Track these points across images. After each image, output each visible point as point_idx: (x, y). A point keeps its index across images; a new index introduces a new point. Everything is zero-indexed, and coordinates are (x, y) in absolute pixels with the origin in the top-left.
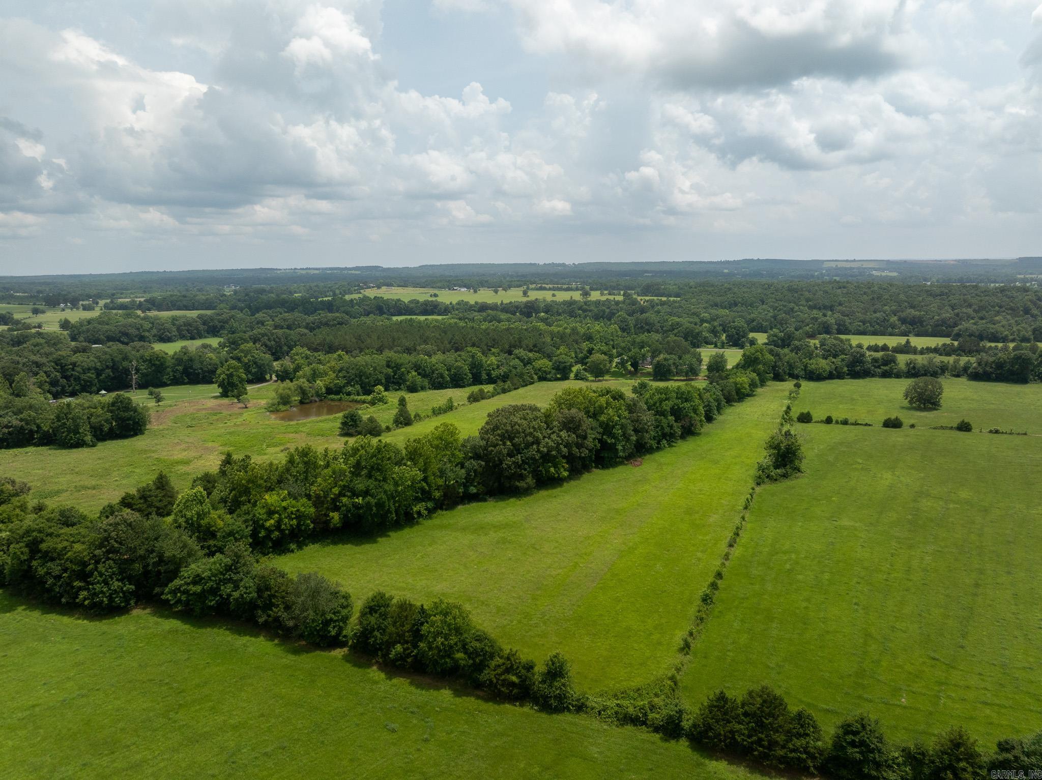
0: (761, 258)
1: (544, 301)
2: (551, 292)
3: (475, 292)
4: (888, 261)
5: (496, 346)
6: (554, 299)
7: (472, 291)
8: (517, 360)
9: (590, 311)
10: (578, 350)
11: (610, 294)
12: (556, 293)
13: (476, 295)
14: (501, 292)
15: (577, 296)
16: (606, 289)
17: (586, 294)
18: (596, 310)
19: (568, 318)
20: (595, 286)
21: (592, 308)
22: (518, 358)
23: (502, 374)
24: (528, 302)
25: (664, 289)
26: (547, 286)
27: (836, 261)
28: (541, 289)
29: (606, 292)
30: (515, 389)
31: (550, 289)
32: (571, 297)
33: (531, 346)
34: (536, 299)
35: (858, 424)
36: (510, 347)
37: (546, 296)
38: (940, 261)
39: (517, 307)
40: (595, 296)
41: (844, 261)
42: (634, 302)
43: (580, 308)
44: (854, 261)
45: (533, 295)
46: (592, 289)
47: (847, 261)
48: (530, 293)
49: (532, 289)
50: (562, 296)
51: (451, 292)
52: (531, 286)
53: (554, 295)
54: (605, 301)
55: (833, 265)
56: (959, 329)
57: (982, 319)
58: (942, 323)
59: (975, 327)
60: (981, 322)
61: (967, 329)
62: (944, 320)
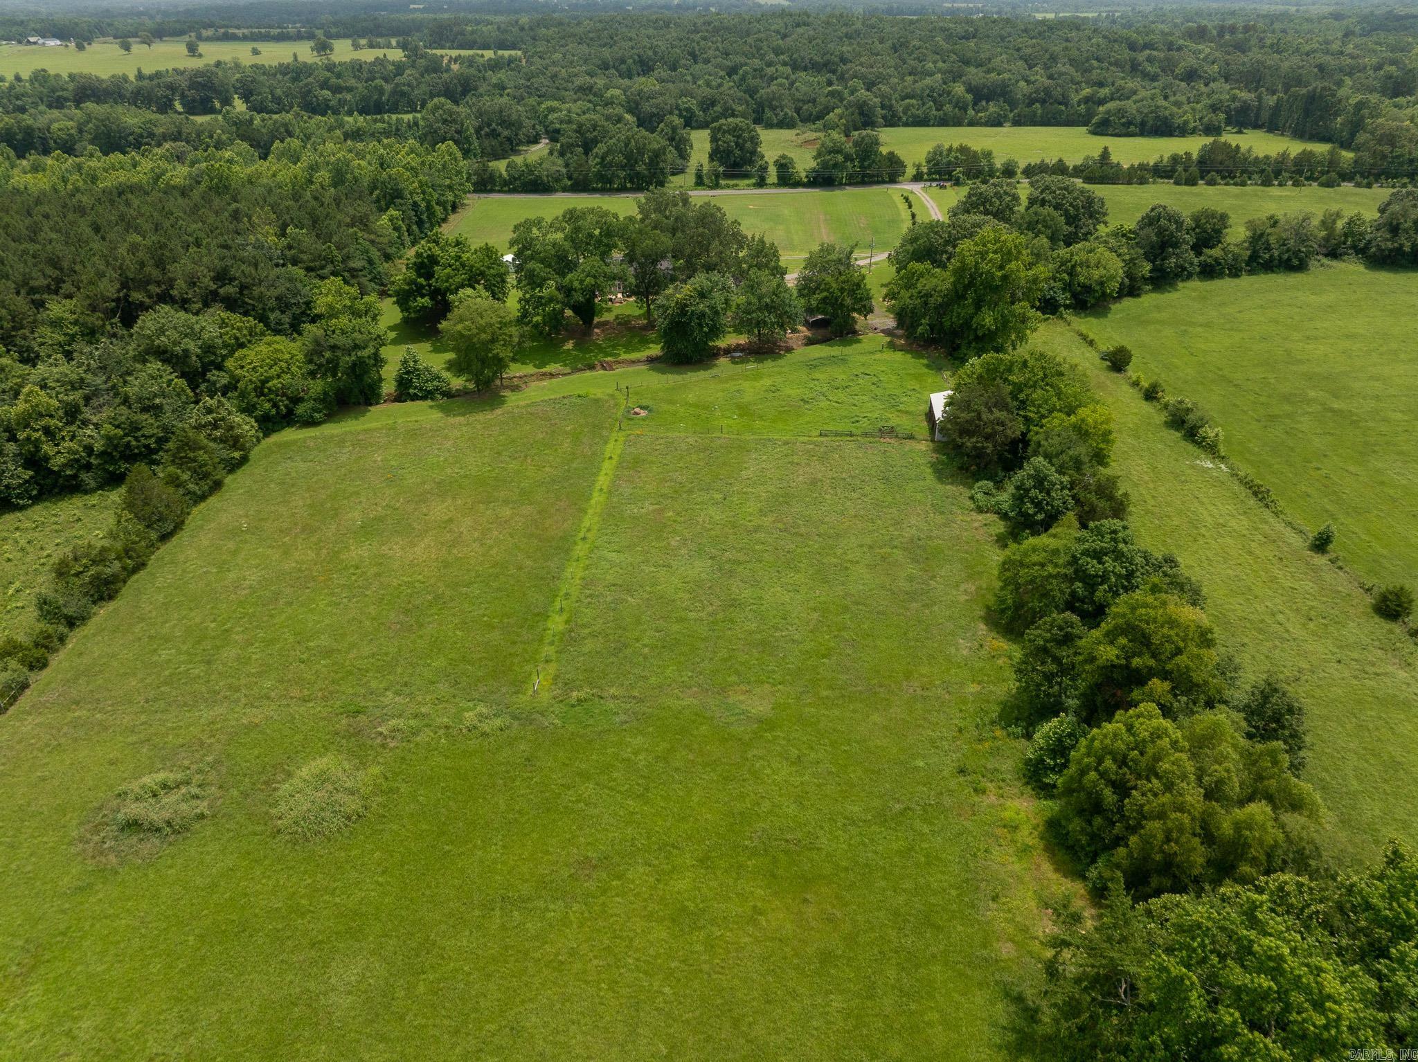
1: (237, 65)
2: (248, 46)
3: (80, 47)
5: (67, 287)
6: (258, 60)
7: (72, 45)
8: (155, 366)
9: (350, 90)
10: (375, 254)
11: (371, 46)
12: (260, 46)
13: (83, 55)
14: (138, 48)
15: (305, 52)
16: (363, 36)
17: (323, 48)
18: (360, 86)
19: (306, 115)
20: (334, 30)
21: (352, 82)
22: (163, 355)
23: (98, 446)
24: (198, 73)
25: (473, 32)
26: (239, 32)
28: (228, 38)
29: (363, 42)
30: (165, 537)
31: (245, 38)
32: (295, 56)
33: (207, 282)
34: (218, 64)
36: (124, 285)
37: (239, 54)
39: (172, 88)
40: (343, 52)
42: (435, 67)
43: (324, 85)
45: (213, 53)
46: (330, 36)
48: (203, 48)
49: (208, 39)
50: (276, 54)
51: (21, 47)
52: (205, 33)
53: (255, 52)
54: (373, 64)
56: (1108, 112)
57: (1101, 85)
58: (1045, 97)
59: (1130, 106)
60: (1104, 92)
61: (1121, 112)
62: (1047, 91)
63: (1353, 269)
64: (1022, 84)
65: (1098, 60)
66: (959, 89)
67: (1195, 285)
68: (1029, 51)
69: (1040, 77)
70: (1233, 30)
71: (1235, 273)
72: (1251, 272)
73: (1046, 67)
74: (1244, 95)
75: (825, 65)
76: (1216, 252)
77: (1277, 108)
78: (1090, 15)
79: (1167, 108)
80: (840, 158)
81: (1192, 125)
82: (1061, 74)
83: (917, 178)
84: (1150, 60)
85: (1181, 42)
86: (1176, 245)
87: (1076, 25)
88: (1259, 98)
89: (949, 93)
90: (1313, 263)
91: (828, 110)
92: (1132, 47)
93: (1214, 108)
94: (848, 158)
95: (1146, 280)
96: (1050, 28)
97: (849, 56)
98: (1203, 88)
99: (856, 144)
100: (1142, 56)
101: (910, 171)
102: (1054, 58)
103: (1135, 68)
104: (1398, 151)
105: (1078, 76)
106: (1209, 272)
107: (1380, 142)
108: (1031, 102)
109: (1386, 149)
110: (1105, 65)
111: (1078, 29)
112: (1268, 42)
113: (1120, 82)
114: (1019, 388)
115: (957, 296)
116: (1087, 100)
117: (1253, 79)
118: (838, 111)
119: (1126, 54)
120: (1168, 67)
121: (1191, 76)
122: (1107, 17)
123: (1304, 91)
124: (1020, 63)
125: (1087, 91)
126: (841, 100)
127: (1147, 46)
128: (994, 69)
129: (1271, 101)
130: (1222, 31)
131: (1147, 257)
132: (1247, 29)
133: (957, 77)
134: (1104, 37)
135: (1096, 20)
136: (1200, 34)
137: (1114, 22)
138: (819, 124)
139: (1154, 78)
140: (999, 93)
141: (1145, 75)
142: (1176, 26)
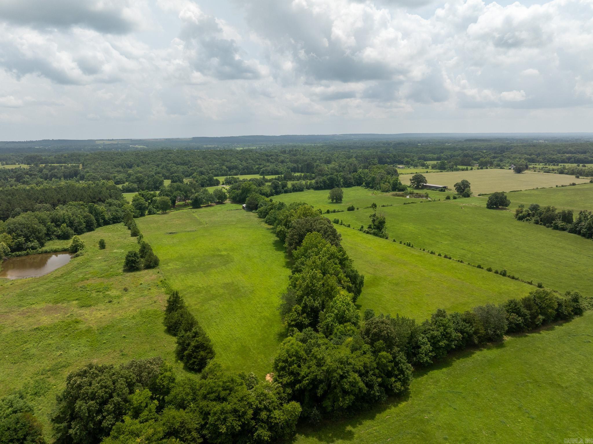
0: (55, 139)
4: (131, 140)
25: (45, 159)
27: (102, 140)
29: (4, 163)
35: (339, 211)
38: (157, 139)
41: (107, 140)
44: (113, 140)
47: (109, 140)
55: (102, 142)
56: (263, 170)
57: (260, 165)
58: (247, 168)
59: (269, 168)
60: (261, 166)
61: (266, 170)
62: (247, 167)
63: (312, 191)
64: (240, 165)
65: (259, 159)
66: (224, 167)
67: (283, 194)
68: (240, 158)
69: (244, 163)
70: (292, 151)
71: (291, 192)
72: (293, 192)
73: (245, 161)
74: (295, 165)
75: (184, 163)
76: (286, 188)
77: (302, 168)
78: (254, 148)
79: (277, 169)
80: (205, 180)
81: (283, 172)
82: (250, 163)
83: (223, 184)
84: (272, 158)
85: (280, 154)
86: (278, 187)
87: (251, 151)
88: (298, 166)
89: (222, 169)
90: (304, 190)
91: (192, 173)
92: (267, 156)
93: (288, 168)
94: (207, 180)
95: (275, 193)
96: (244, 152)
97: (191, 161)
98: (285, 164)
99: (208, 177)
100: (270, 158)
101: (221, 183)
102: (247, 159)
103: (268, 161)
104: (323, 173)
105: (254, 163)
106: (286, 192)
107: (319, 171)
108: (244, 170)
109: (320, 172)
110: (261, 160)
111: (252, 152)
112: (301, 153)
113: (265, 164)
114: (256, 198)
115: (243, 193)
116: (258, 168)
117: (296, 162)
118: (195, 173)
119: (266, 158)
120: (277, 160)
121: (282, 162)
122: (259, 148)
123: (306, 163)
124: (239, 161)
125: (257, 166)
126: (195, 171)
127: (271, 155)
128: (232, 162)
129: (300, 166)
130: (290, 151)
131: (273, 189)
132: (296, 150)
133: (223, 164)
134: (259, 154)
135: (256, 149)
136: (284, 152)
137: (261, 150)
138: (191, 177)
139: (274, 163)
140: (235, 168)
141: (271, 162)
142: (279, 150)
